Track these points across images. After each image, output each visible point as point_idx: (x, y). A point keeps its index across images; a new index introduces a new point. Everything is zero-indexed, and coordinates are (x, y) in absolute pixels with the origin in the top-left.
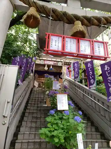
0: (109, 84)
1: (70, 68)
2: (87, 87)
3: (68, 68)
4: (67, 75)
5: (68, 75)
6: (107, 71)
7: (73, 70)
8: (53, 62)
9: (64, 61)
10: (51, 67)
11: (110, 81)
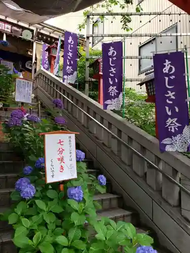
0: (167, 108)
1: (53, 51)
2: (99, 103)
3: (49, 50)
4: (43, 64)
5: (46, 66)
6: (168, 75)
7: (63, 56)
8: (9, 27)
9: (37, 29)
10: (5, 39)
11: (171, 102)
